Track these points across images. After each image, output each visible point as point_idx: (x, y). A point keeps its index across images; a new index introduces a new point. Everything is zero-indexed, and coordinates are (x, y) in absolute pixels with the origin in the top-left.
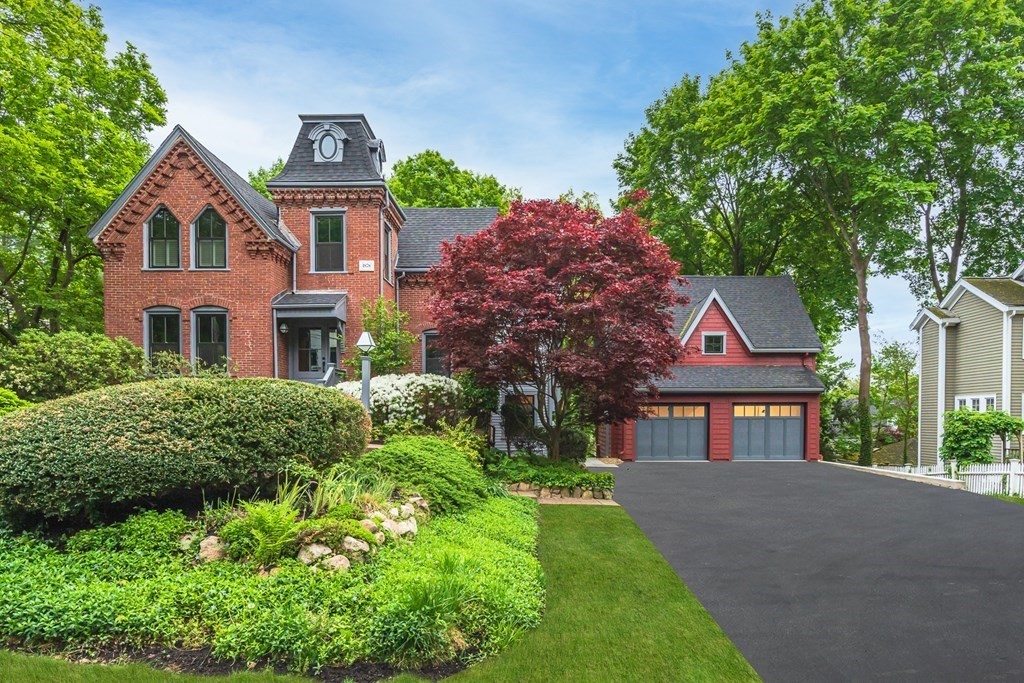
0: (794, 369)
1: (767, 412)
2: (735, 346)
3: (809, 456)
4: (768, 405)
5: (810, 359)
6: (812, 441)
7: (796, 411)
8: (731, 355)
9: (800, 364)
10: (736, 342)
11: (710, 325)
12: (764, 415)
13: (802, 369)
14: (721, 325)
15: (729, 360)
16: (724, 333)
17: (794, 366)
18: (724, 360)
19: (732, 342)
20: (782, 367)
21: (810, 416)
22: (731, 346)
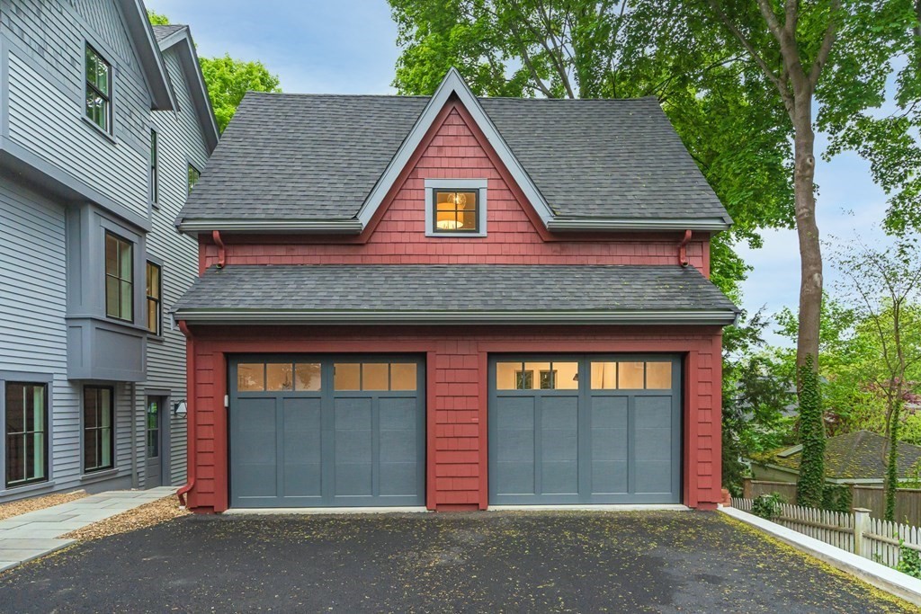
0: (658, 272)
1: (583, 377)
2: (508, 216)
3: (693, 493)
4: (584, 358)
5: (696, 250)
6: (702, 456)
7: (659, 376)
8: (500, 238)
9: (673, 261)
10: (514, 205)
11: (445, 163)
12: (574, 385)
13: (677, 273)
14: (473, 163)
15: (496, 249)
16: (481, 184)
17: (657, 267)
18: (483, 249)
19: (503, 205)
20: (626, 267)
21: (695, 389)
22: (498, 216)
